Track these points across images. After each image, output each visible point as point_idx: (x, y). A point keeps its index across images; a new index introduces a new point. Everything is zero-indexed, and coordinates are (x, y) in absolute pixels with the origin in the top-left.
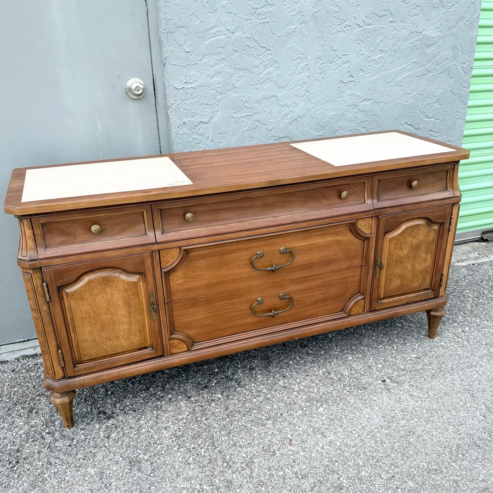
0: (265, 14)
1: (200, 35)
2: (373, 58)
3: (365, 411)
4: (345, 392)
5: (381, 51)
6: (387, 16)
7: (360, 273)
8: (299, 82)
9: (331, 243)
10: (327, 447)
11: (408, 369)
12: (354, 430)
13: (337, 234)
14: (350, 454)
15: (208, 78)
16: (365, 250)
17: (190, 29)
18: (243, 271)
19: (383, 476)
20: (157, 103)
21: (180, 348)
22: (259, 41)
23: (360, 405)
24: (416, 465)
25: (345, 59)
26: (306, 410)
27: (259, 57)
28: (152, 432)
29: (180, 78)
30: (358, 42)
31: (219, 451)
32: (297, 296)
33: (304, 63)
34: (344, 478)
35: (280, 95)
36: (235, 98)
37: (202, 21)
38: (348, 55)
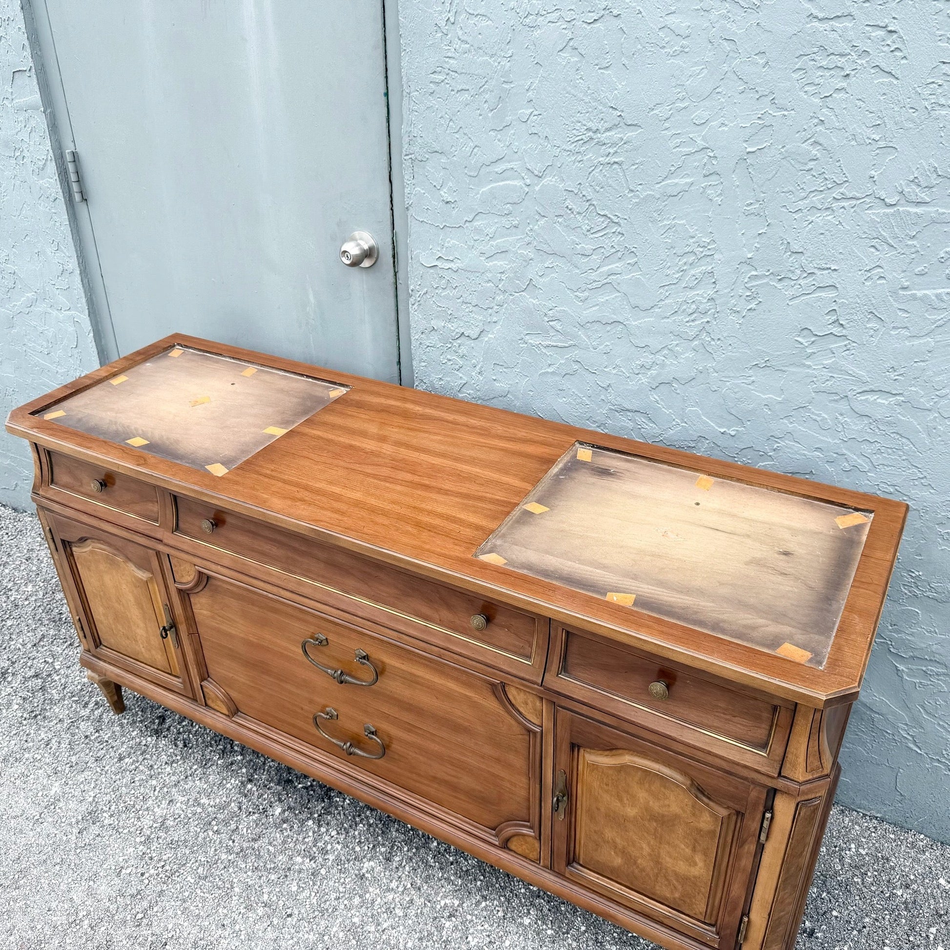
0: (614, 144)
1: (472, 174)
7: (527, 787)
8: (685, 307)
15: (481, 258)
20: (398, 280)
21: (219, 706)
22: (594, 203)
25: (823, 278)
27: (592, 236)
29: (430, 247)
30: (874, 242)
33: (704, 268)
35: (634, 323)
36: (532, 306)
37: (476, 146)
38: (835, 270)
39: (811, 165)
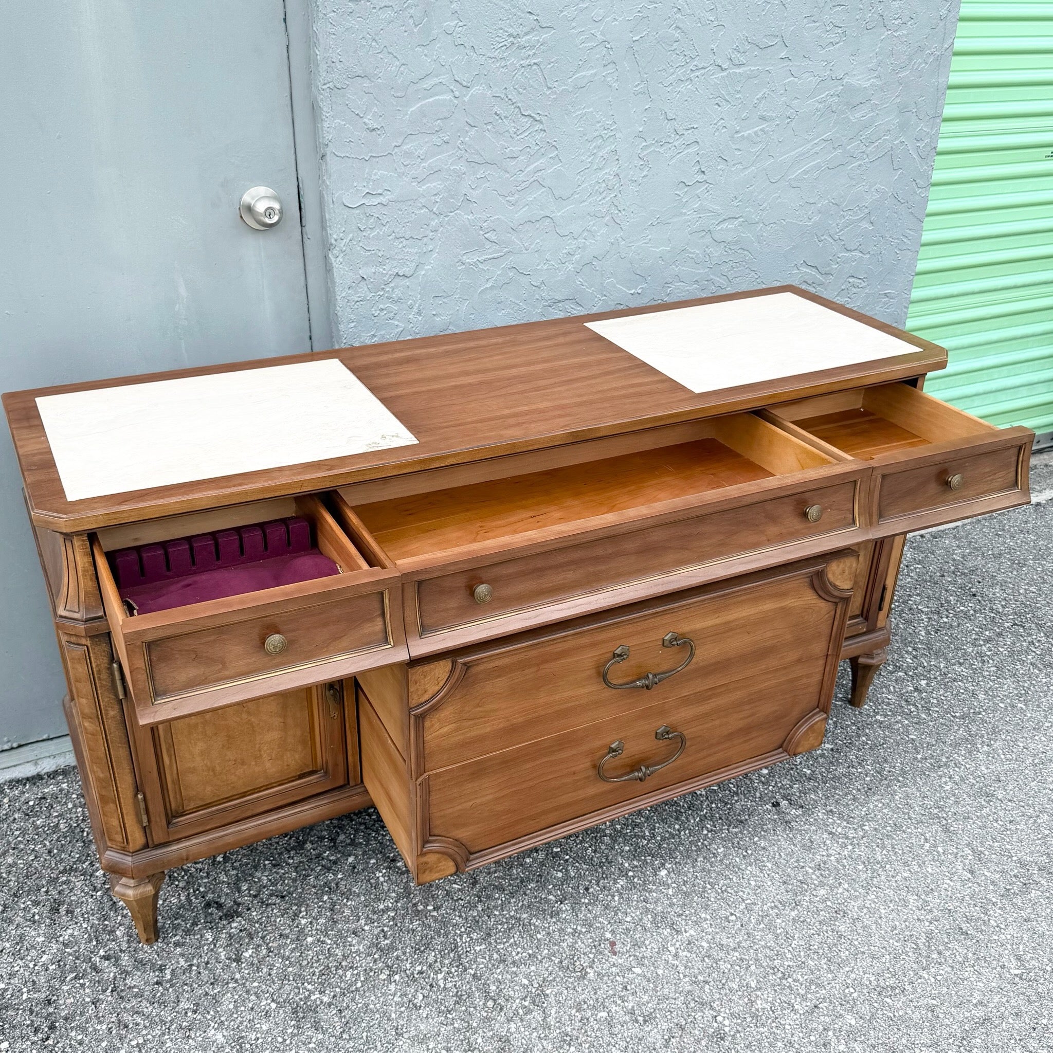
0: (533, 47)
1: (399, 94)
2: (746, 134)
3: (748, 872)
4: (705, 832)
5: (763, 118)
6: (776, 47)
8: (597, 188)
10: (684, 954)
11: (820, 777)
12: (732, 914)
14: (729, 966)
15: (414, 184)
17: (379, 80)
19: (796, 1007)
20: (305, 236)
22: (519, 105)
23: (738, 859)
24: (855, 979)
25: (690, 136)
26: (634, 877)
27: (518, 138)
28: (329, 942)
29: (355, 184)
30: (718, 100)
31: (473, 975)
33: (609, 148)
34: (725, 1015)
35: (559, 214)
36: (467, 223)
37: (403, 64)
38: (696, 128)
39: (675, 45)
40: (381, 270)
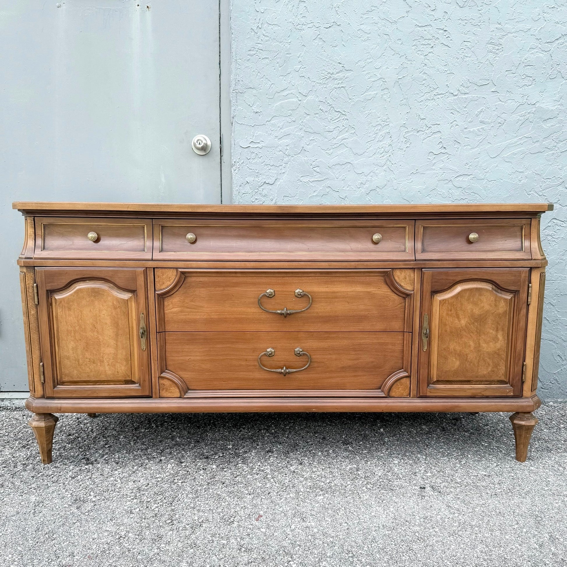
0: (341, 79)
1: (270, 97)
2: (472, 130)
4: (364, 488)
5: (481, 122)
6: (488, 86)
7: (402, 342)
8: (378, 150)
9: (360, 294)
10: (298, 531)
11: (465, 483)
12: (346, 523)
13: (369, 284)
14: (321, 543)
15: (275, 139)
16: (406, 311)
17: (261, 90)
18: (249, 310)
20: (222, 161)
21: (171, 392)
22: (333, 106)
25: (435, 129)
26: (301, 495)
27: (333, 122)
28: (119, 481)
29: (246, 137)
30: (452, 111)
32: (318, 356)
33: (385, 131)
35: (356, 162)
36: (304, 161)
37: (273, 84)
38: (439, 124)
39: (424, 82)
40: (257, 179)
